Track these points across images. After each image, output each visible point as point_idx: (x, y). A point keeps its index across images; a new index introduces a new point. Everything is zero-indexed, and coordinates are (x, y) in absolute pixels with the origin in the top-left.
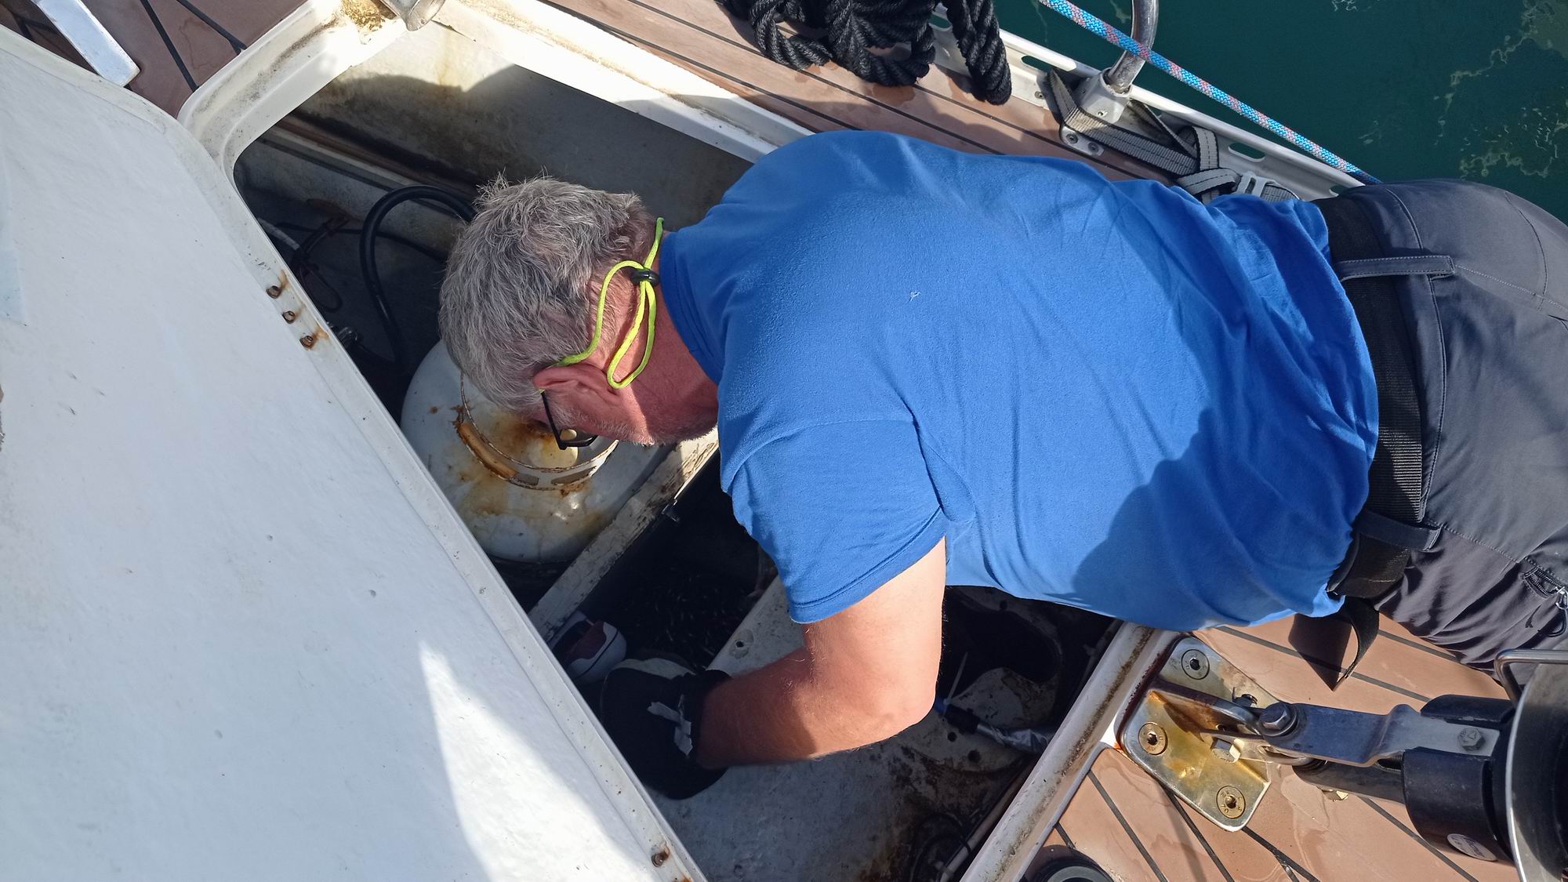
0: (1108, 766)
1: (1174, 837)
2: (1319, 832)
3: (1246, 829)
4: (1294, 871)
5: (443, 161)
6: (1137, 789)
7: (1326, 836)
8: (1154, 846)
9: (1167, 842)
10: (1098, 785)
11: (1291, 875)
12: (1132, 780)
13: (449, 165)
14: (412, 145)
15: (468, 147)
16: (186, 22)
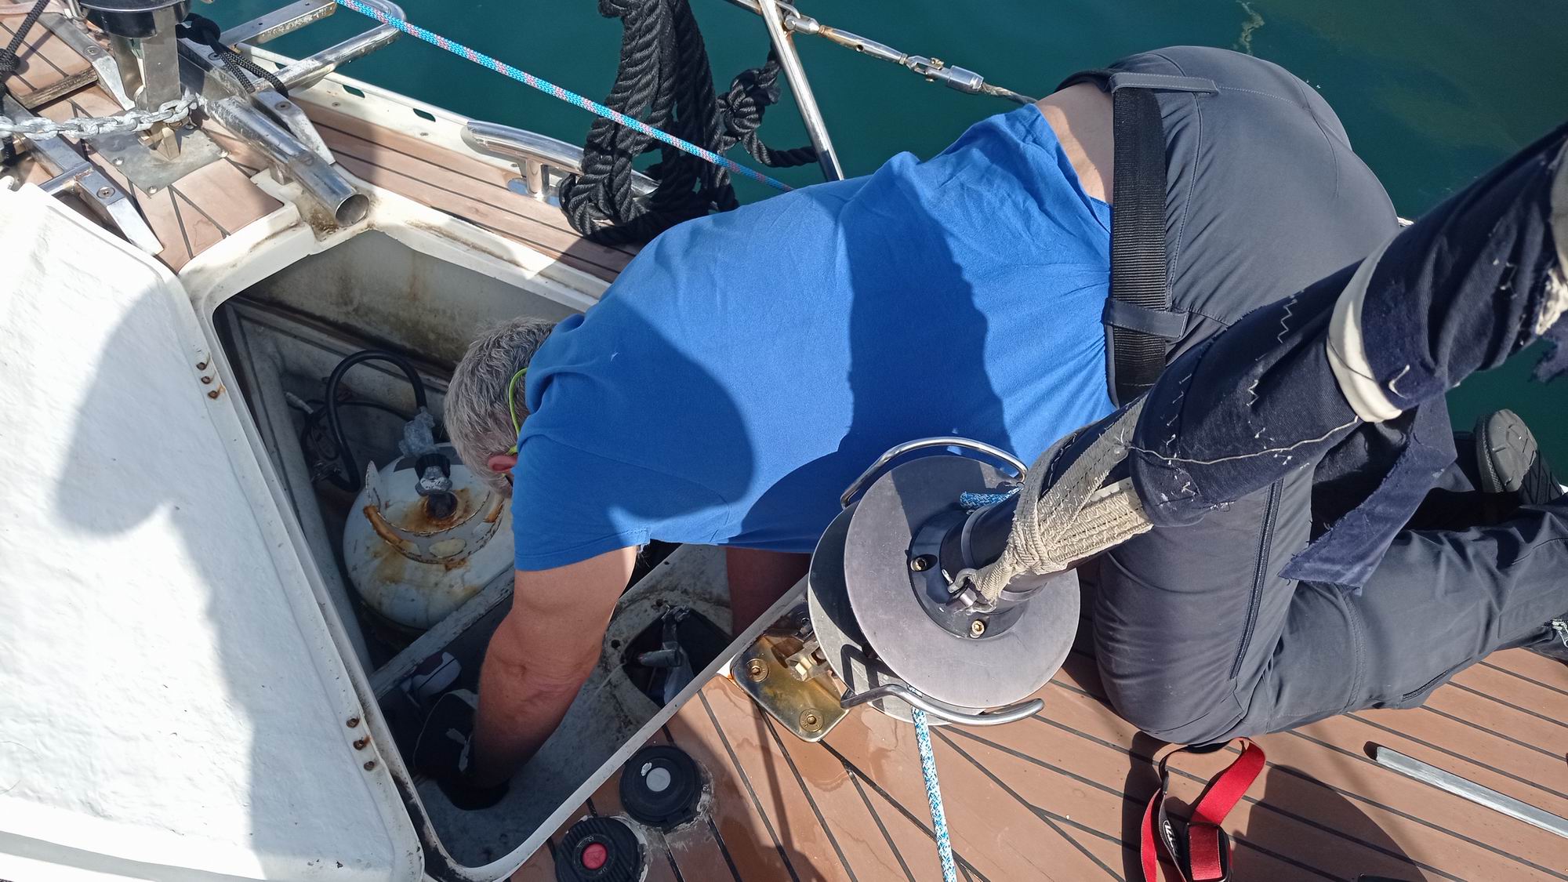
0: (715, 688)
1: (756, 741)
2: (887, 751)
3: (822, 742)
4: (856, 776)
5: (417, 349)
6: (735, 705)
7: (891, 754)
8: (739, 746)
9: (751, 744)
10: (703, 699)
11: (853, 778)
12: (732, 698)
13: (421, 351)
14: (396, 339)
15: (432, 337)
16: (198, 222)
